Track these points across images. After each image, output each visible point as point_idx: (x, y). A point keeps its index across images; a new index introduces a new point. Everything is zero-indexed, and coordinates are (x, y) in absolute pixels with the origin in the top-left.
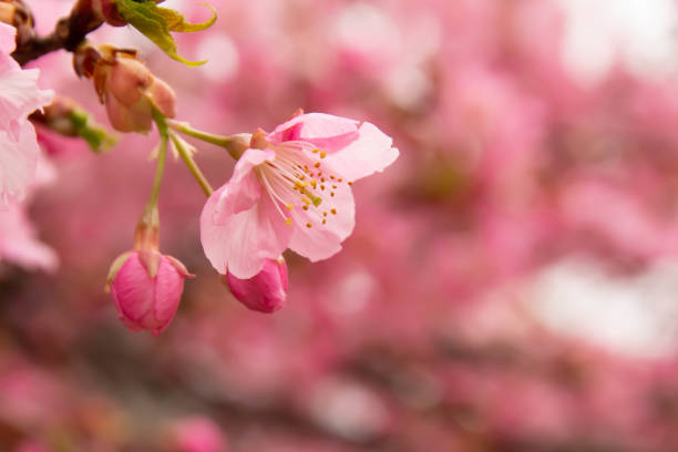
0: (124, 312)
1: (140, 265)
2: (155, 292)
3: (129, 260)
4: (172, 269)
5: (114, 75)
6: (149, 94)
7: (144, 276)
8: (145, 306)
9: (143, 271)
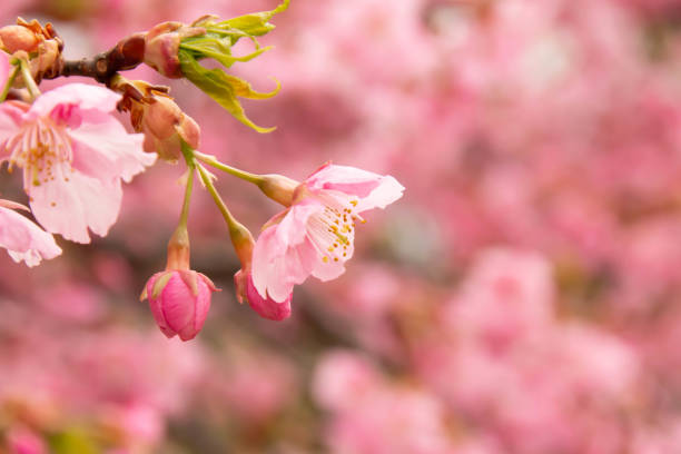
0: (168, 323)
1: (184, 285)
2: (195, 309)
3: (172, 279)
4: (205, 285)
5: (151, 112)
6: (180, 129)
7: (188, 294)
8: (188, 319)
9: (187, 289)
